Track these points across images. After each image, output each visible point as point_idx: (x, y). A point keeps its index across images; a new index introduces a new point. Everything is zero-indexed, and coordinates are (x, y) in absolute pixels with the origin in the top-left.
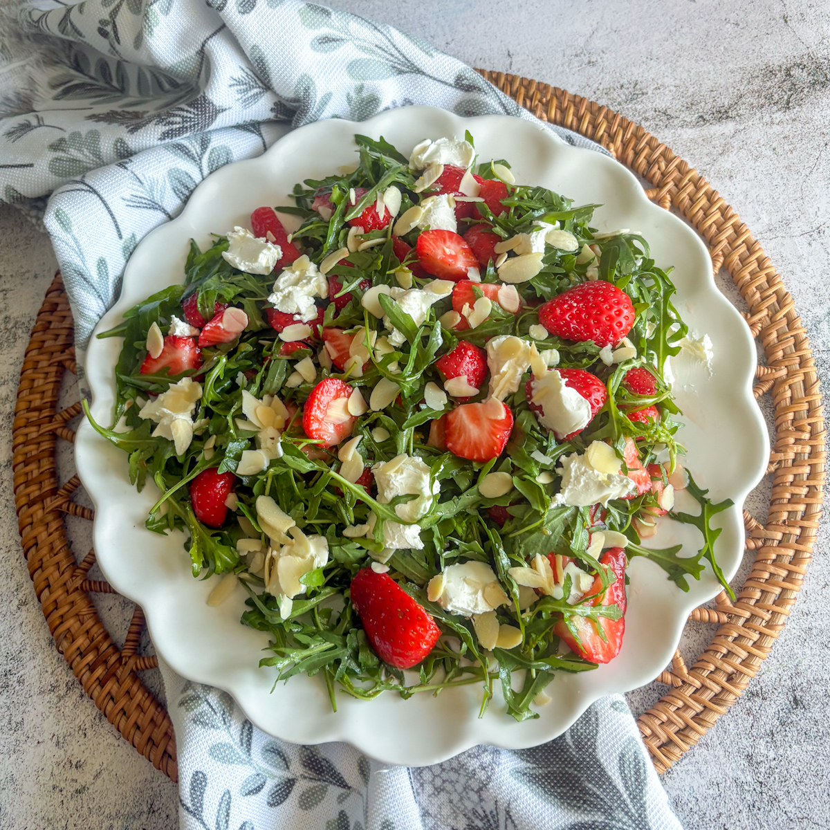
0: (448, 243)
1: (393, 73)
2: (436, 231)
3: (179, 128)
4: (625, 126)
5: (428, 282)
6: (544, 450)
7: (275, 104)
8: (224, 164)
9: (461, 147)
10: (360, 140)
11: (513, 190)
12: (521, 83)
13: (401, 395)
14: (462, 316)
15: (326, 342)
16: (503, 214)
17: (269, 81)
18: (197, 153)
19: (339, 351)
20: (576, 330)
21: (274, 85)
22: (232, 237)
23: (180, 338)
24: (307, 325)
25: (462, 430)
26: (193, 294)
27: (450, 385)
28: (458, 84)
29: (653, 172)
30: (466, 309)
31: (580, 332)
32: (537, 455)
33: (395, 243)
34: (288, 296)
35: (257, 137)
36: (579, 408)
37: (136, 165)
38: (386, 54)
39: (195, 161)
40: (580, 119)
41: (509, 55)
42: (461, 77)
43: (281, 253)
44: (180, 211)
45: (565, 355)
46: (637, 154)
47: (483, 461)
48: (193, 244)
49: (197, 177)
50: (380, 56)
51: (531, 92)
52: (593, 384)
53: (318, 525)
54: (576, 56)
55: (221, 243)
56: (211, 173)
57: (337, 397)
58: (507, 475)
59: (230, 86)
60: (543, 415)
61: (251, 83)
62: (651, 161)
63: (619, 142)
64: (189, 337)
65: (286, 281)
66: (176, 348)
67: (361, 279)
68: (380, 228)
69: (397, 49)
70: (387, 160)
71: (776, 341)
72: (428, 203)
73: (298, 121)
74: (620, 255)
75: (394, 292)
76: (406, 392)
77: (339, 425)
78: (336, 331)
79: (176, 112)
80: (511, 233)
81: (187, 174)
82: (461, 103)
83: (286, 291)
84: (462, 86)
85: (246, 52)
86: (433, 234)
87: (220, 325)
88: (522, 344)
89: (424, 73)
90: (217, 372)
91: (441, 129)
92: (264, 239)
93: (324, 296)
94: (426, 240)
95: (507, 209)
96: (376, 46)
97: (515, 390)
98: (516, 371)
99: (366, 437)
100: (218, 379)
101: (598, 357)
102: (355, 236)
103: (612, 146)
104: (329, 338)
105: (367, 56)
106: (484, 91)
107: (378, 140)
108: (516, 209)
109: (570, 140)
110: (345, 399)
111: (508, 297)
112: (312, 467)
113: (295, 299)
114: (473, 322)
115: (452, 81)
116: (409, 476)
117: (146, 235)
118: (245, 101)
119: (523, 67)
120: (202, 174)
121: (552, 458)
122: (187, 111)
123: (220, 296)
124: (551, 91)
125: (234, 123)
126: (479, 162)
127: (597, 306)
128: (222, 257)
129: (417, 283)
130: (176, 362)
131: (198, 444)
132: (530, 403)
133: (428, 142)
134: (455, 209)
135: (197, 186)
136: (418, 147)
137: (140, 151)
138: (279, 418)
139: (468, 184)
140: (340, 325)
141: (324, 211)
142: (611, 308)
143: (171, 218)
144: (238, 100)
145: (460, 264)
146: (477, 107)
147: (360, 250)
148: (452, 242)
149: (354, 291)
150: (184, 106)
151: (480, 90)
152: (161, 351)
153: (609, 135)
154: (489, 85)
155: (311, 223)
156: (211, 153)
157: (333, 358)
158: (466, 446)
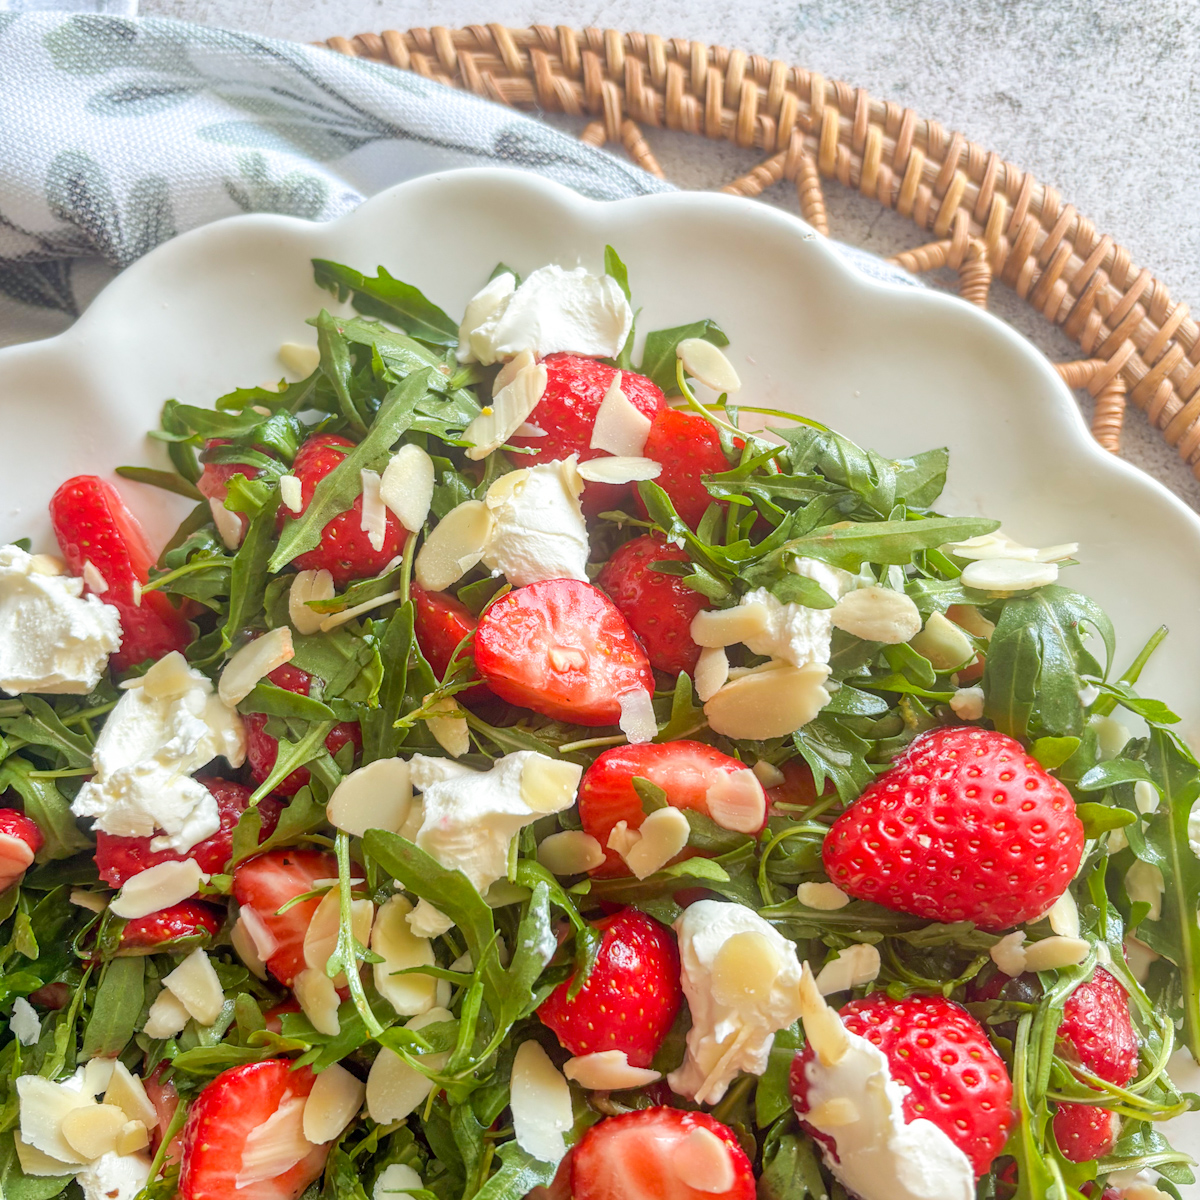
10: (328, 277)
11: (739, 444)
15: (245, 912)
19: (279, 936)
24: (189, 860)
30: (619, 834)
33: (422, 610)
43: (118, 631)
68: (378, 570)
72: (505, 492)
75: (417, 773)
80: (735, 588)
92: (78, 584)
93: (234, 763)
97: (758, 1069)
101: (987, 958)
104: (250, 898)
107: (374, 274)
114: (639, 867)
132: (803, 1120)
138: (132, 1125)
145: (598, 689)
157: (262, 958)
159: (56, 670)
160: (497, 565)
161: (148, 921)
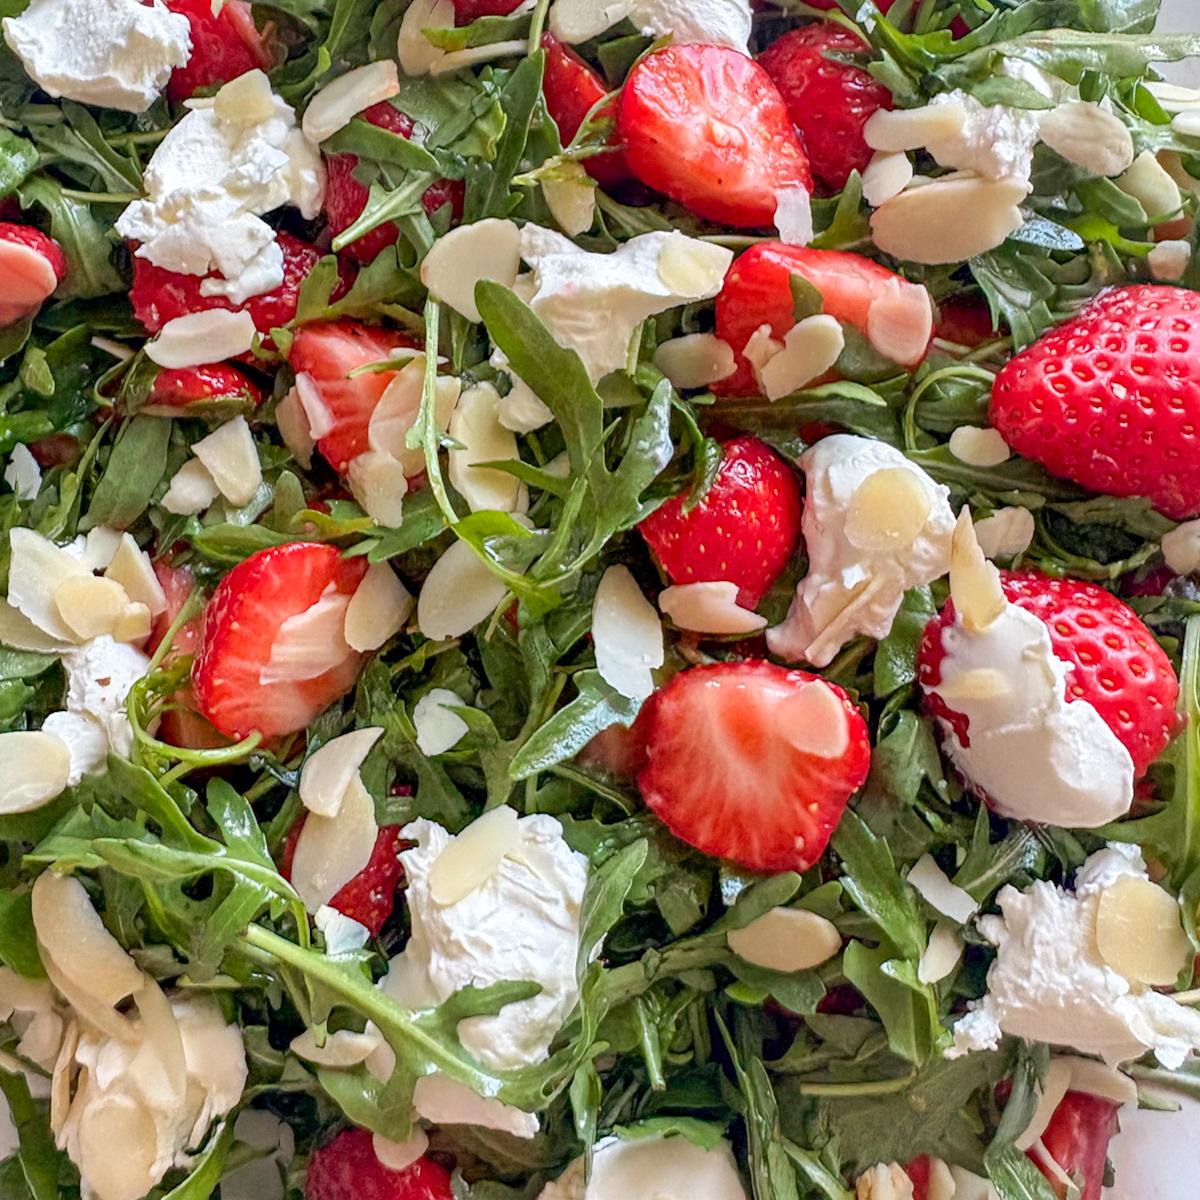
6: (948, 866)
14: (742, 360)
15: (301, 379)
19: (338, 413)
24: (243, 313)
25: (700, 760)
27: (679, 599)
30: (759, 342)
32: (928, 881)
33: (553, 64)
47: (757, 871)
60: (965, 743)
75: (531, 242)
80: (927, 85)
97: (880, 631)
99: (393, 733)
101: (1153, 550)
102: (426, 31)
104: (309, 365)
110: (339, 601)
111: (898, 320)
114: (774, 384)
121: (973, 894)
128: (2, 35)
129: (605, 215)
138: (134, 607)
145: (755, 177)
157: (315, 435)
158: (705, 813)
159: (110, 73)
160: (648, 23)
161: (184, 374)
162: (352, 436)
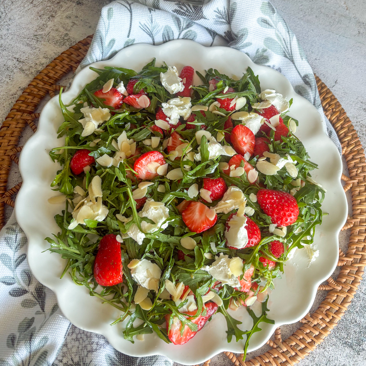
0: (247, 136)
1: (282, 54)
2: (247, 128)
3: (183, 12)
4: (357, 144)
5: (228, 145)
6: (217, 245)
7: (228, 31)
8: (190, 39)
9: (285, 103)
10: (249, 70)
11: (290, 135)
12: (331, 97)
13: (182, 180)
14: (229, 168)
15: (171, 137)
16: (278, 142)
17: (231, 21)
18: (183, 27)
19: (173, 144)
20: (268, 208)
21: (232, 24)
22: (170, 69)
23: (118, 92)
24: (169, 125)
25: (193, 212)
26: (137, 79)
27: (203, 191)
28: (304, 78)
29: (353, 171)
30: (233, 167)
31: (269, 211)
32: (213, 245)
33: (228, 120)
34: (170, 109)
35: (212, 38)
36: (242, 240)
37: (156, 14)
38: (285, 45)
39: (180, 30)
40: (342, 128)
41: (336, 82)
42: (307, 76)
43: (183, 90)
44: (159, 44)
45: (256, 214)
46: (353, 159)
47: (191, 230)
48: (154, 60)
49: (176, 36)
50: (282, 44)
51: (332, 103)
52: (256, 235)
53: (110, 204)
54: (362, 103)
55: (165, 68)
56: (183, 39)
57: (157, 161)
58: (195, 243)
59: (215, 11)
60: (228, 231)
61: (224, 16)
62: (356, 166)
63: (349, 149)
64: (122, 94)
65: (175, 102)
66: (114, 95)
67: (204, 124)
68: (227, 110)
69: (291, 46)
70: (252, 86)
71: (347, 274)
72: (253, 115)
73: (231, 45)
74: (309, 193)
75: (212, 139)
76: (184, 181)
77: (149, 173)
78: (178, 136)
79: (187, 6)
80: (275, 152)
81: (173, 32)
82: (300, 86)
83: (171, 106)
84: (305, 80)
85: (230, 3)
86: (244, 128)
87: (137, 99)
88: (242, 197)
89: (294, 64)
90: (121, 116)
91: (283, 90)
92: (181, 80)
93: (185, 119)
94: (239, 129)
95: (282, 141)
96: (284, 39)
97: (226, 213)
98: (232, 206)
99: (155, 185)
100: (119, 119)
101: (268, 226)
102: (215, 106)
103: (346, 148)
104: (174, 136)
105: (277, 40)
106: (312, 88)
107: (256, 76)
108: (285, 144)
109: (330, 134)
110: (160, 165)
111: (253, 175)
112: (124, 180)
113: (172, 112)
114: (232, 174)
115: (303, 75)
116: (158, 213)
117: (140, 43)
118: (216, 21)
119: (337, 91)
120: (179, 36)
121: (217, 250)
122: (191, 8)
123: (146, 88)
124: (340, 108)
125: (206, 26)
126: (288, 114)
127: (283, 206)
128: (160, 74)
129: (223, 142)
130: (109, 100)
131: (92, 137)
132: (227, 222)
133: (274, 91)
134: (262, 125)
135: (173, 39)
136: (268, 90)
137: (162, 10)
138: (130, 152)
139: (275, 120)
140: (182, 135)
141: (212, 87)
142: (288, 211)
143: (154, 44)
144: (214, 19)
145: (245, 148)
146: (304, 92)
147: (213, 112)
148: (249, 137)
149: (197, 126)
150: (191, 5)
151: (311, 87)
152: (107, 92)
153: (348, 143)
154: (315, 88)
155: (203, 88)
156: (188, 31)
157: (168, 145)
158: (189, 219)
160: (244, 122)
161: (157, 127)
162: (173, 148)
